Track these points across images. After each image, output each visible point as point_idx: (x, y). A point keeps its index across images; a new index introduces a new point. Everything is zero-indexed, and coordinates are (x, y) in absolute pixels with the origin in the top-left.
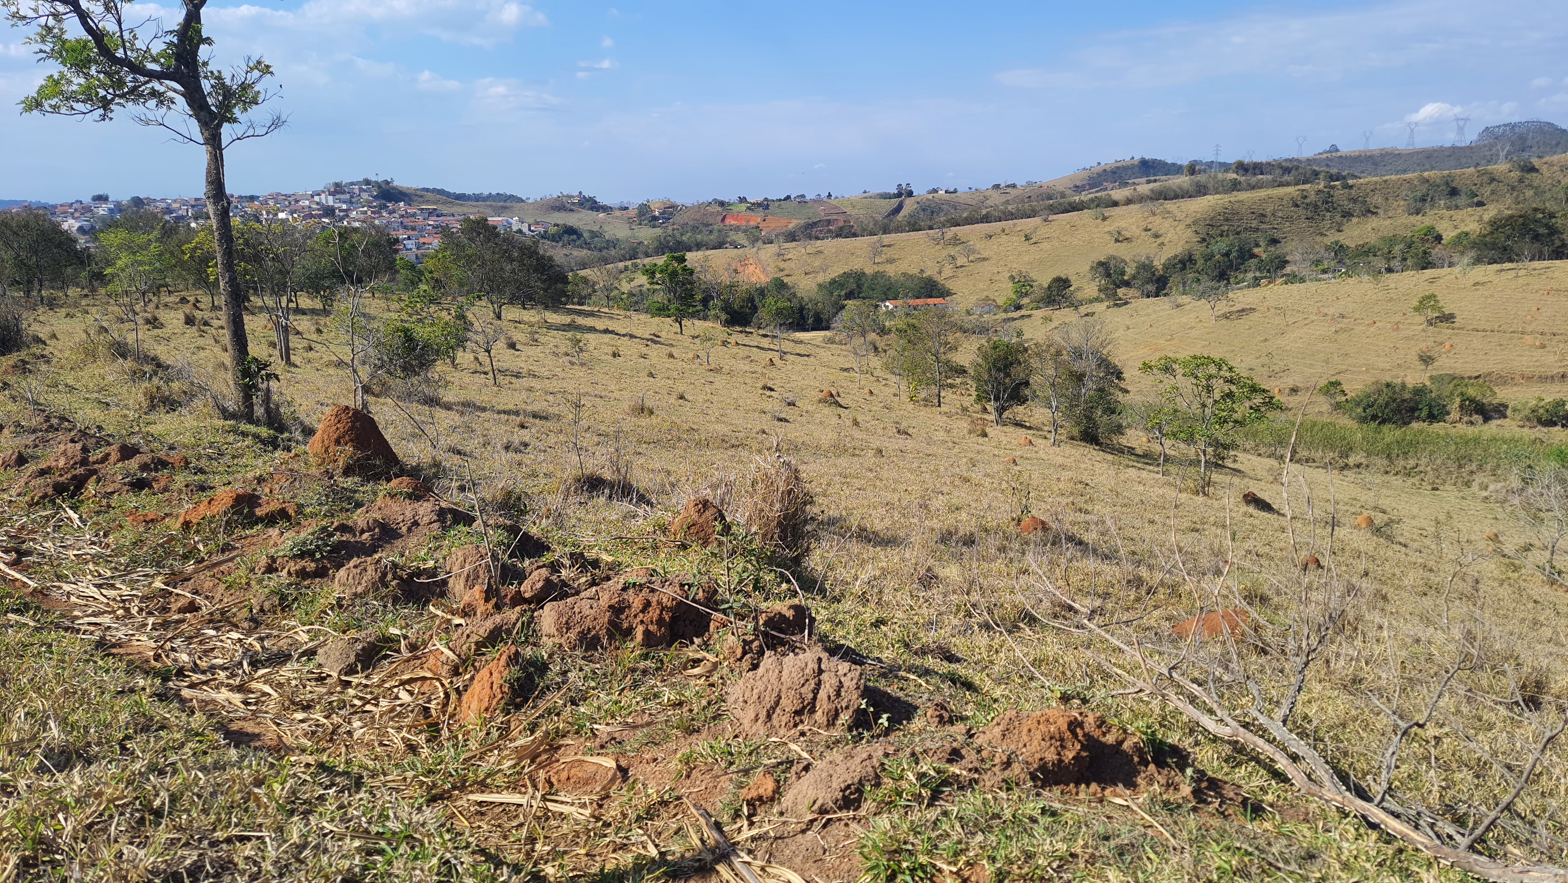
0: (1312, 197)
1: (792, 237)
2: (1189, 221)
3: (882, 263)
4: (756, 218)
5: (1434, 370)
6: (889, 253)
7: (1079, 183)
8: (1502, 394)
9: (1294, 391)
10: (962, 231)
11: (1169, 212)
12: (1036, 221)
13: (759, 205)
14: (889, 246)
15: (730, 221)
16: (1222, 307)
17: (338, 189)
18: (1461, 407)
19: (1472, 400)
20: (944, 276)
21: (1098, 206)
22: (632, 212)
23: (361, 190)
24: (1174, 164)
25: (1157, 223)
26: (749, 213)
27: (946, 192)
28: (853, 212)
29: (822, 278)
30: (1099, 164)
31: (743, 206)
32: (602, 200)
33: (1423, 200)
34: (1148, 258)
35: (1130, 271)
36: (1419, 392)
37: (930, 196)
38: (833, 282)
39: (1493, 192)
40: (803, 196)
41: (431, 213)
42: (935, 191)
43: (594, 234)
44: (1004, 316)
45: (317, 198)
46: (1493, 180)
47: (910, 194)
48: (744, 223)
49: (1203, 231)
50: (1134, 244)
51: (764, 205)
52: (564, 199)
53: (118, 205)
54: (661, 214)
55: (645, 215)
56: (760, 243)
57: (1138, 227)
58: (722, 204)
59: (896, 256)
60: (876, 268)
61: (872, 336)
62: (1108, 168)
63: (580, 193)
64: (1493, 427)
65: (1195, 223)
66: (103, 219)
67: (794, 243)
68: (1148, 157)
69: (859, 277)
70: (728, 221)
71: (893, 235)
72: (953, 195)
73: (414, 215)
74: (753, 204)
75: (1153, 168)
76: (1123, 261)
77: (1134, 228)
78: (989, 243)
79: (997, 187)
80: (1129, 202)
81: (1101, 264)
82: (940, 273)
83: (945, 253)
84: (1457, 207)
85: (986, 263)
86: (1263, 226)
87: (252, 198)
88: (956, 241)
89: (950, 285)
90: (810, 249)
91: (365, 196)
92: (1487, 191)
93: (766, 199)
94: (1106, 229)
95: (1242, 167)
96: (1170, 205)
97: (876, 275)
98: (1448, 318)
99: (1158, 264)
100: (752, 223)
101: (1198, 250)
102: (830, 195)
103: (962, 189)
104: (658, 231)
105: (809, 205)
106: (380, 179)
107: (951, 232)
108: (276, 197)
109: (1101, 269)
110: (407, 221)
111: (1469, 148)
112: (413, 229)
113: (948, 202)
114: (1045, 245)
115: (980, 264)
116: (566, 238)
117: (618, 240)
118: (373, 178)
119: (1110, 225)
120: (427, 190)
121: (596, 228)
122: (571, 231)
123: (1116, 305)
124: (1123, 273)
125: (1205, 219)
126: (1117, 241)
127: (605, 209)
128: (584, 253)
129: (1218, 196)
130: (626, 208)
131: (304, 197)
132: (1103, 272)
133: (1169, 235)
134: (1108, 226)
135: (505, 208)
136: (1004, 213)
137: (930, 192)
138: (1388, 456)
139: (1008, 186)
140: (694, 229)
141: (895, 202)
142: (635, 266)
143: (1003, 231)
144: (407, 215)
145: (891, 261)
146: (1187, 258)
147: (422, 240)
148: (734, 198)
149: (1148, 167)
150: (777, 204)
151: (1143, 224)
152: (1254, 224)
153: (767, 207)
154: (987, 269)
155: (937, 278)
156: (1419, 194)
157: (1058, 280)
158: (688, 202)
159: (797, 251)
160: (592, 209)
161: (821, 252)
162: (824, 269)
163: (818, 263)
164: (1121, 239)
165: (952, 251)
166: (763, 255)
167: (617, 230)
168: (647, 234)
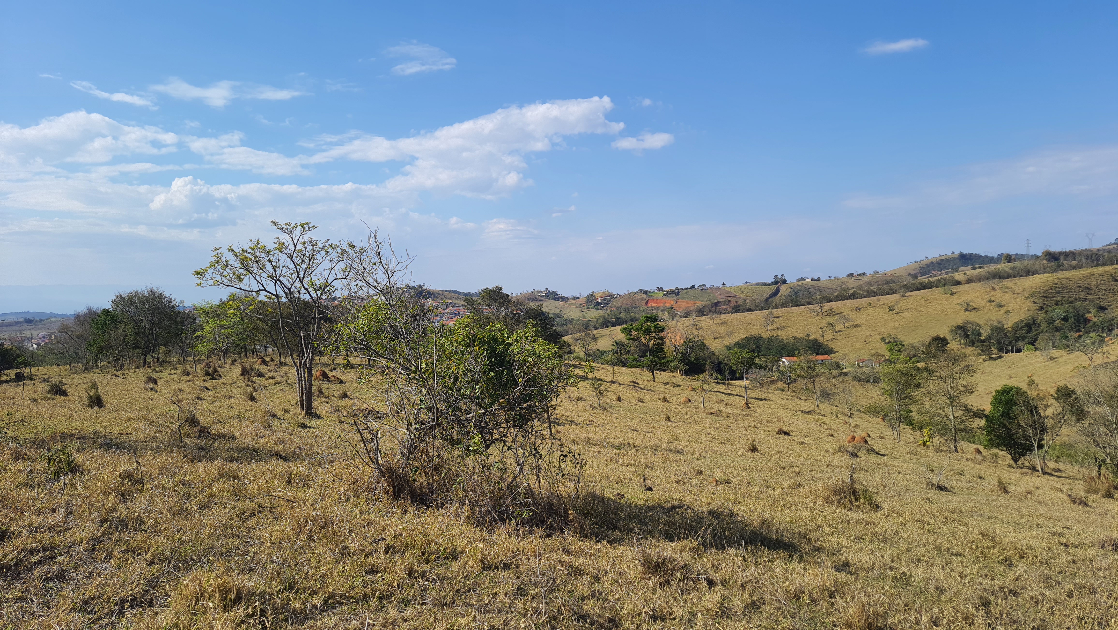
1: (701, 312)
2: (1026, 294)
3: (774, 330)
4: (671, 302)
6: (779, 322)
7: (912, 272)
10: (836, 305)
11: (1007, 288)
12: (895, 297)
13: (672, 292)
14: (778, 317)
20: (826, 338)
21: (945, 285)
22: (582, 300)
24: (987, 257)
25: (998, 296)
26: (665, 298)
27: (812, 280)
28: (743, 295)
29: (727, 341)
30: (927, 258)
31: (661, 294)
32: (561, 293)
34: (999, 322)
35: (984, 333)
37: (800, 283)
38: (736, 343)
40: (704, 285)
41: (448, 305)
42: (803, 279)
47: (784, 282)
48: (662, 305)
49: (1040, 301)
50: (981, 312)
51: (676, 292)
52: (536, 293)
54: (602, 300)
55: (591, 301)
56: (677, 318)
57: (982, 299)
58: (645, 292)
59: (785, 325)
60: (771, 334)
62: (934, 261)
63: (547, 289)
65: (1033, 295)
67: (704, 317)
68: (965, 252)
69: (758, 340)
70: (650, 304)
71: (780, 309)
72: (817, 282)
74: (668, 292)
75: (970, 259)
76: (978, 325)
77: (979, 300)
78: (859, 314)
79: (851, 275)
80: (971, 281)
81: (959, 327)
82: (823, 336)
83: (824, 322)
85: (859, 328)
86: (1090, 297)
88: (832, 313)
89: (832, 345)
90: (717, 321)
91: (406, 295)
93: (677, 288)
94: (956, 302)
96: (1007, 282)
97: (771, 339)
99: (1008, 327)
100: (668, 305)
101: (1040, 316)
102: (724, 284)
103: (824, 278)
104: (601, 312)
105: (709, 291)
106: (416, 284)
107: (827, 306)
109: (960, 332)
113: (814, 287)
114: (906, 315)
115: (854, 329)
117: (573, 319)
118: (412, 284)
119: (958, 299)
120: (446, 291)
121: (557, 312)
123: (991, 358)
124: (980, 334)
125: (1039, 293)
126: (966, 310)
127: (564, 299)
129: (1046, 275)
130: (578, 298)
132: (963, 334)
133: (1011, 305)
134: (955, 300)
136: (868, 292)
137: (799, 280)
139: (860, 275)
140: (626, 310)
141: (774, 288)
143: (870, 304)
145: (779, 328)
146: (1031, 322)
148: (654, 288)
149: (966, 259)
150: (685, 291)
151: (987, 297)
152: (1082, 295)
153: (678, 294)
154: (863, 332)
155: (822, 340)
157: (937, 339)
158: (621, 293)
159: (707, 322)
160: (554, 299)
161: (725, 323)
162: (729, 335)
163: (723, 330)
164: (968, 308)
165: (832, 320)
166: (680, 325)
167: (572, 312)
168: (593, 314)
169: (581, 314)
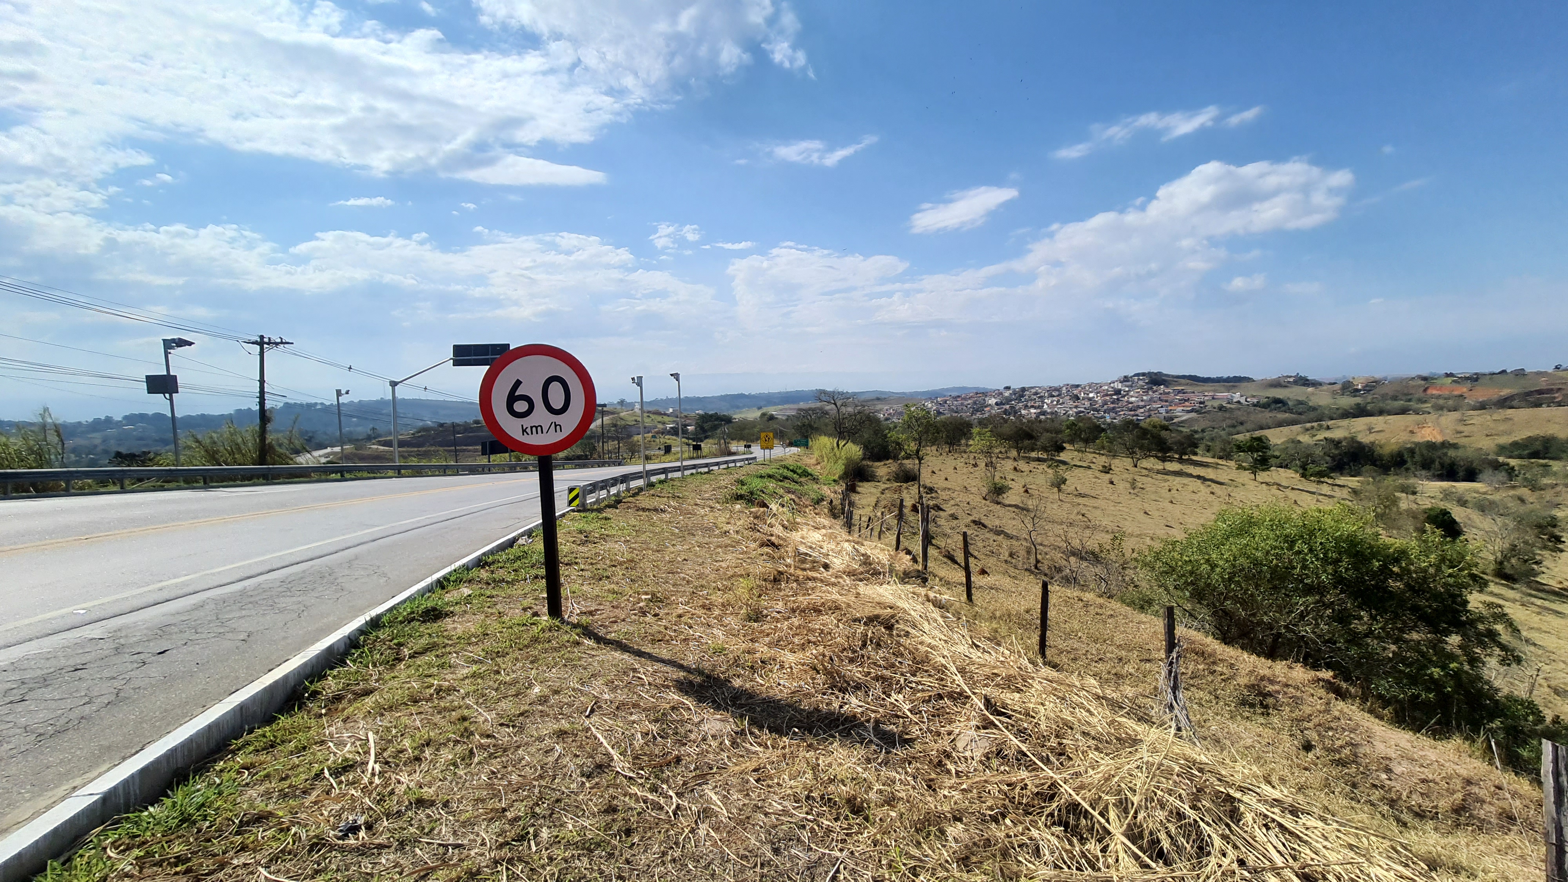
1: (1483, 406)
4: (1462, 389)
13: (1467, 378)
15: (1432, 392)
17: (1126, 379)
22: (1337, 387)
23: (1139, 379)
26: (1455, 384)
29: (1504, 440)
31: (1450, 380)
32: (1315, 378)
40: (1523, 370)
41: (1179, 392)
43: (1301, 403)
45: (1112, 385)
48: (1449, 392)
51: (1475, 379)
52: (1282, 379)
53: (1014, 390)
54: (1363, 387)
56: (1445, 410)
58: (1425, 379)
63: (1298, 374)
66: (1006, 398)
67: (1483, 411)
69: (1547, 440)
70: (1429, 392)
73: (1169, 393)
74: (1461, 378)
87: (1078, 386)
90: (1496, 416)
91: (1141, 383)
93: (1477, 373)
100: (1457, 393)
104: (1358, 400)
105: (1529, 377)
106: (1153, 372)
108: (1090, 385)
110: (1164, 397)
112: (1166, 401)
116: (1273, 406)
120: (1183, 376)
121: (1302, 398)
122: (1278, 401)
127: (1315, 384)
128: (1286, 415)
130: (1333, 383)
131: (1105, 384)
135: (1234, 386)
140: (1395, 397)
142: (1321, 426)
144: (1166, 393)
147: (1170, 408)
148: (1440, 374)
150: (1488, 377)
158: (1392, 379)
159: (1478, 419)
160: (1304, 385)
161: (1510, 419)
162: (1509, 433)
163: (1502, 427)
166: (1443, 420)
167: (1321, 399)
168: (1347, 402)
169: (1333, 401)
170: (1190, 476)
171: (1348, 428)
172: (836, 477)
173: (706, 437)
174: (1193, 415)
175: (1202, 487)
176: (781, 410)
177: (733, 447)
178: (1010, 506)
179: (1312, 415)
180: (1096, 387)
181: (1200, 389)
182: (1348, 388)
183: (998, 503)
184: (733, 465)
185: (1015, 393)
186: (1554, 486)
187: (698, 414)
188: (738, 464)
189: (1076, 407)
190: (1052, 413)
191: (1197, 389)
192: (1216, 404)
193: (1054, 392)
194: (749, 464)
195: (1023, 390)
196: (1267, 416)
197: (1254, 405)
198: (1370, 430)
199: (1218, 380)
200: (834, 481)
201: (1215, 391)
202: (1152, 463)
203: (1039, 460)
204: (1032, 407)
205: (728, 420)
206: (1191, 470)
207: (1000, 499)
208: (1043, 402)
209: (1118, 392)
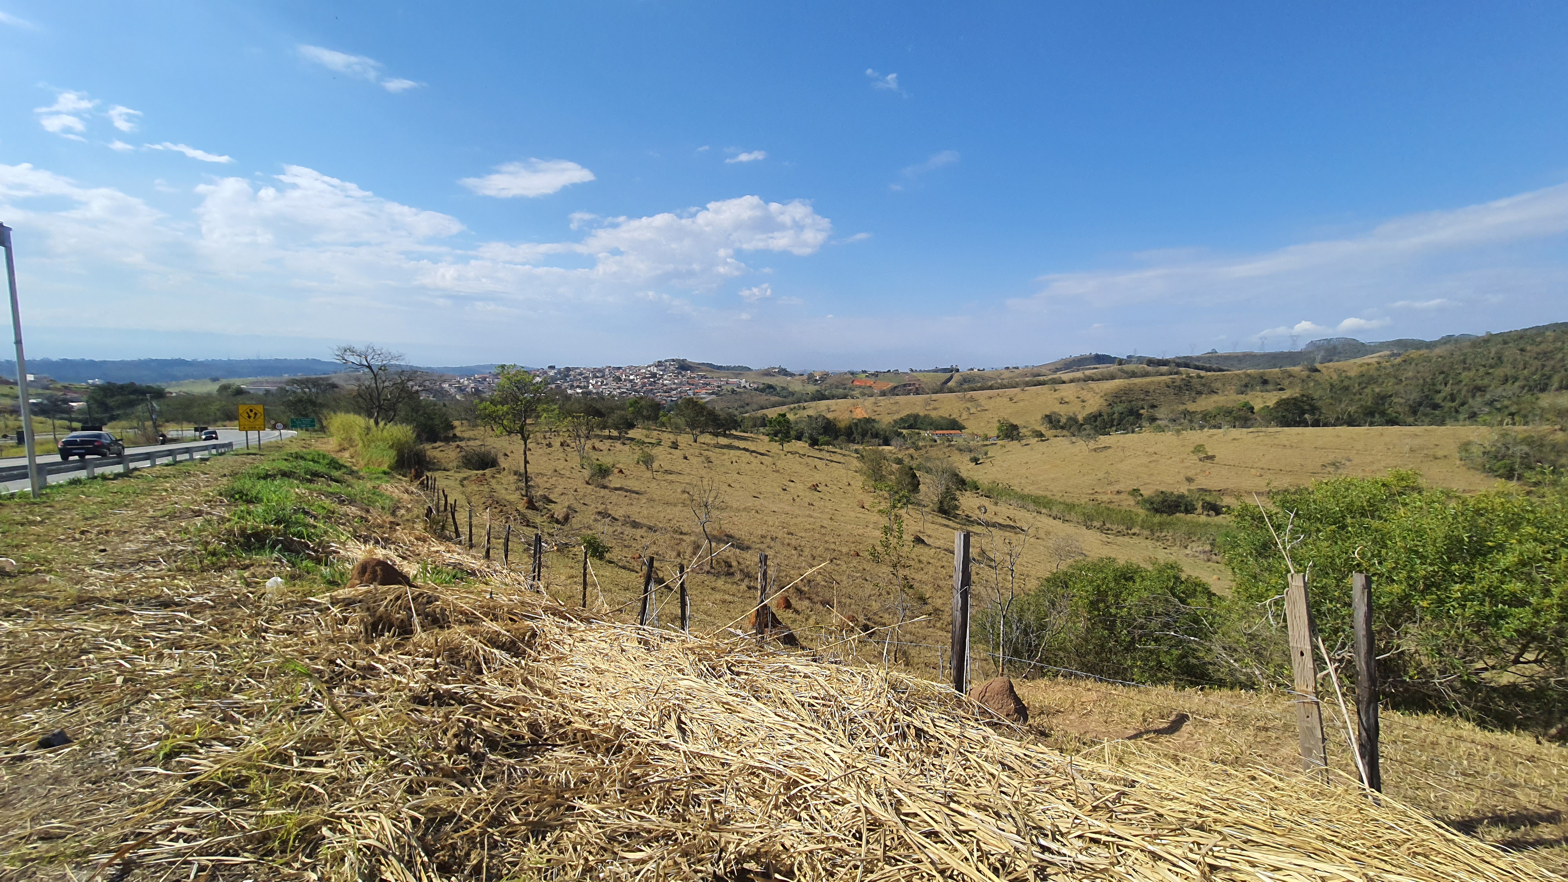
0: (1178, 383)
1: (883, 394)
2: (1103, 394)
3: (930, 410)
4: (870, 382)
5: (1193, 487)
6: (935, 404)
8: (1227, 500)
9: (1118, 492)
10: (977, 394)
11: (1092, 388)
12: (1017, 390)
13: (873, 374)
14: (938, 400)
15: (856, 383)
16: (1092, 444)
17: (659, 364)
18: (1203, 507)
19: (1209, 503)
20: (962, 418)
21: (1053, 383)
22: (805, 377)
23: (670, 365)
25: (1084, 394)
26: (867, 379)
27: (978, 370)
29: (897, 417)
31: (864, 375)
32: (790, 370)
33: (1246, 386)
34: (1075, 413)
35: (1063, 420)
36: (1182, 496)
37: (969, 372)
38: (902, 419)
39: (1290, 383)
40: (896, 371)
41: (702, 377)
42: (972, 369)
43: (783, 388)
44: (981, 443)
45: (648, 369)
46: (1290, 376)
47: (958, 371)
48: (862, 384)
49: (1110, 399)
50: (1069, 405)
51: (876, 375)
52: (771, 370)
54: (820, 378)
56: (867, 396)
57: (1073, 396)
58: (852, 374)
59: (938, 406)
60: (927, 412)
61: (912, 451)
62: (1077, 359)
63: (780, 366)
64: (1219, 519)
65: (1106, 394)
66: (551, 377)
67: (885, 397)
68: (1100, 353)
69: (916, 417)
71: (942, 394)
72: (981, 372)
73: (694, 378)
74: (870, 374)
76: (1061, 414)
77: (1071, 396)
78: (990, 401)
79: (1008, 368)
80: (1072, 381)
81: (1049, 415)
82: (960, 416)
83: (964, 406)
84: (1267, 391)
85: (986, 412)
86: (1151, 397)
87: (619, 368)
88: (972, 400)
89: (965, 424)
90: (891, 401)
91: (672, 368)
92: (1286, 382)
93: (877, 371)
94: (1055, 397)
95: (1151, 362)
96: (1092, 384)
97: (925, 416)
98: (1212, 458)
99: (1080, 418)
100: (866, 385)
101: (1106, 410)
102: (912, 369)
103: (987, 368)
104: (814, 388)
105: (898, 376)
107: (972, 394)
108: (630, 368)
109: (1048, 418)
110: (690, 381)
111: (1300, 352)
112: (693, 385)
113: (979, 376)
114: (1021, 404)
115: (983, 413)
116: (767, 391)
117: (794, 392)
120: (702, 364)
121: (785, 385)
122: (770, 387)
124: (1060, 421)
125: (1113, 393)
126: (1060, 403)
127: (792, 375)
128: (777, 398)
129: (1129, 379)
130: (802, 375)
131: (643, 368)
132: (1049, 420)
133: (1090, 401)
134: (1057, 395)
135: (740, 374)
136: (1005, 384)
137: (969, 370)
138: (1152, 530)
139: (1014, 368)
140: (835, 386)
141: (948, 375)
142: (800, 407)
143: (999, 395)
144: (692, 378)
145: (935, 409)
146: (1098, 414)
147: (696, 390)
148: (860, 370)
149: (1100, 359)
150: (882, 374)
151: (1076, 395)
152: (1142, 396)
154: (989, 415)
155: (958, 419)
156: (1244, 383)
158: (836, 372)
159: (884, 401)
160: (784, 375)
161: (897, 403)
162: (897, 412)
163: (895, 408)
164: (1062, 402)
165: (969, 405)
166: (866, 403)
167: (796, 386)
168: (811, 388)
169: (803, 388)
170: (738, 448)
171: (815, 408)
172: (385, 468)
173: (113, 418)
174: (714, 397)
175: (752, 459)
176: (253, 383)
177: (171, 431)
178: (616, 489)
179: (794, 399)
180: (635, 370)
181: (717, 375)
182: (811, 378)
183: (605, 487)
184: (187, 456)
185: (559, 372)
186: (925, 446)
187: (93, 385)
188: (197, 456)
189: (619, 388)
190: (597, 393)
191: (715, 375)
192: (729, 387)
193: (598, 373)
194: (221, 454)
195: (568, 369)
196: (763, 398)
197: (756, 390)
198: (829, 410)
199: (728, 368)
200: (385, 473)
201: (728, 377)
202: (707, 438)
203: (610, 437)
204: (578, 387)
205: (159, 394)
206: (736, 443)
207: (605, 482)
208: (588, 383)
209: (654, 375)
